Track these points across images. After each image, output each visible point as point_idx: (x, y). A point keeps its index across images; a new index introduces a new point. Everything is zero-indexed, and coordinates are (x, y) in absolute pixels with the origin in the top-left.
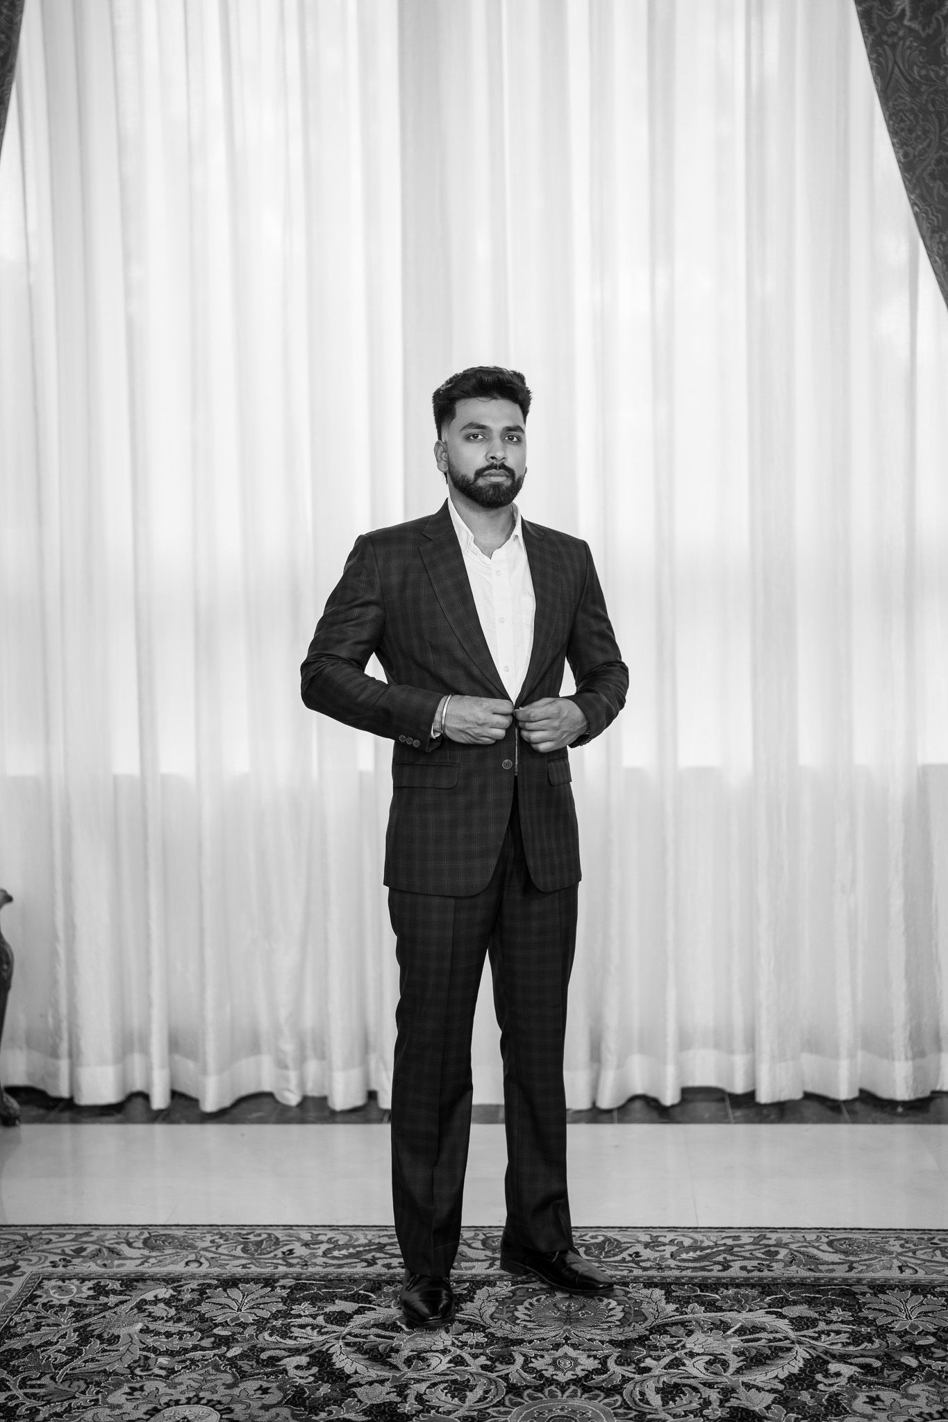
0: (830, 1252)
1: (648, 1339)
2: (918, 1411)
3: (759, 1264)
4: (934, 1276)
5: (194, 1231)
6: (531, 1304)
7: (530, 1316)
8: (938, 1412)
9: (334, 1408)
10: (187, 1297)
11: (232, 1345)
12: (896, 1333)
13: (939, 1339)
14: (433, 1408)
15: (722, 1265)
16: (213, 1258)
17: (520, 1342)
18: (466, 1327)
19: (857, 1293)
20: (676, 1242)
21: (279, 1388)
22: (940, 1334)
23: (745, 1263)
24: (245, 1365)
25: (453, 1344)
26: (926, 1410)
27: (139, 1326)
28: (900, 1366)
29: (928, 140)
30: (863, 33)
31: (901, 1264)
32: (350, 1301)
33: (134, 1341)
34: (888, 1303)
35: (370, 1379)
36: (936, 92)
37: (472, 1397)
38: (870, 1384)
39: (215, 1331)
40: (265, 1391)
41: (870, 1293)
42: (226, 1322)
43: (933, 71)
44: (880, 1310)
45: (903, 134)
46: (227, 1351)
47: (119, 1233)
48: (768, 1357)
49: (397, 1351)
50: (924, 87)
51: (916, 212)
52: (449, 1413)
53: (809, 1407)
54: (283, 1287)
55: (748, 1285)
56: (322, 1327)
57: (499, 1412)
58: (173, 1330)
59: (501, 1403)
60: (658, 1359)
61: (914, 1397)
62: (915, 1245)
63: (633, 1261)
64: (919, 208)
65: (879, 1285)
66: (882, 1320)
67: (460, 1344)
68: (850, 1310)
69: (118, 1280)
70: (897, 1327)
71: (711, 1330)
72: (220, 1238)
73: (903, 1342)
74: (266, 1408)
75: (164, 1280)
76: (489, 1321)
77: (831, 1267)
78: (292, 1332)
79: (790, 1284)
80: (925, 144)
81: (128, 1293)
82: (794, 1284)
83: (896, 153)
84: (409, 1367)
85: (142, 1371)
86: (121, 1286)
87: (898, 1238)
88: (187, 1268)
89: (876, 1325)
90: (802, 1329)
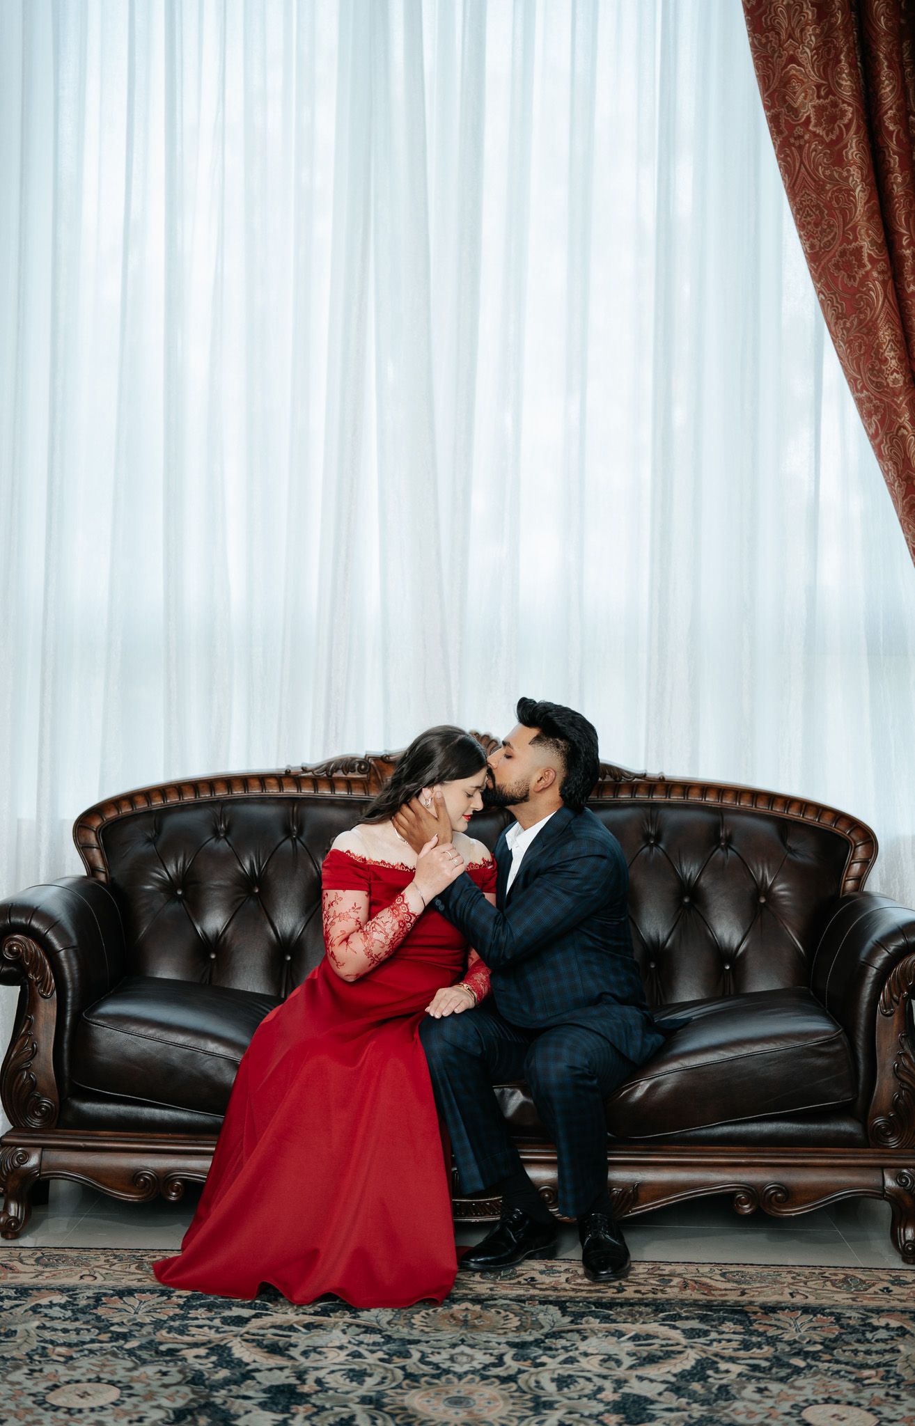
0: (722, 1281)
1: (543, 1342)
2: (805, 1398)
3: (653, 1289)
4: (823, 1301)
5: (86, 1253)
6: (427, 1314)
7: (426, 1323)
8: (823, 1399)
9: (233, 1387)
10: (83, 1303)
11: (130, 1339)
12: (786, 1342)
13: (826, 1347)
14: (331, 1389)
15: (617, 1289)
16: (107, 1274)
17: (417, 1342)
18: (363, 1330)
19: (749, 1312)
20: (571, 1271)
21: (180, 1372)
22: (827, 1343)
23: (640, 1288)
24: (144, 1354)
25: (350, 1342)
26: (812, 1397)
27: (37, 1323)
28: (789, 1365)
29: (833, 234)
30: (772, 135)
31: (791, 1291)
32: (248, 1308)
33: (31, 1335)
34: (779, 1320)
35: (269, 1367)
36: (840, 190)
37: (370, 1382)
38: (759, 1379)
39: (112, 1329)
40: (165, 1374)
41: (762, 1313)
42: (122, 1322)
43: (837, 172)
44: (771, 1325)
45: (809, 227)
46: (125, 1343)
47: (11, 1253)
48: (660, 1358)
49: (295, 1346)
50: (828, 185)
51: (822, 299)
52: (347, 1393)
53: (700, 1395)
54: (180, 1297)
55: (641, 1304)
56: (218, 1328)
57: (397, 1393)
58: (69, 1327)
59: (399, 1386)
60: (553, 1357)
61: (801, 1388)
62: (806, 1278)
63: (528, 1284)
64: (825, 296)
65: (770, 1307)
66: (772, 1332)
67: (356, 1342)
68: (741, 1324)
69: (13, 1289)
70: (786, 1337)
71: (607, 1336)
72: (114, 1258)
73: (792, 1348)
74: (166, 1386)
75: (59, 1289)
76: (386, 1326)
77: (724, 1292)
78: (189, 1331)
79: (682, 1303)
80: (830, 237)
81: (23, 1298)
82: (687, 1305)
83: (803, 244)
84: (307, 1358)
85: (41, 1357)
86: (16, 1293)
87: (789, 1272)
88: (82, 1281)
89: (766, 1336)
90: (694, 1338)
